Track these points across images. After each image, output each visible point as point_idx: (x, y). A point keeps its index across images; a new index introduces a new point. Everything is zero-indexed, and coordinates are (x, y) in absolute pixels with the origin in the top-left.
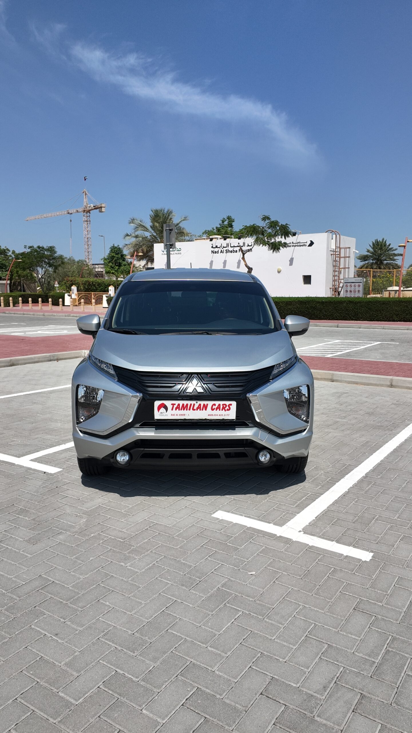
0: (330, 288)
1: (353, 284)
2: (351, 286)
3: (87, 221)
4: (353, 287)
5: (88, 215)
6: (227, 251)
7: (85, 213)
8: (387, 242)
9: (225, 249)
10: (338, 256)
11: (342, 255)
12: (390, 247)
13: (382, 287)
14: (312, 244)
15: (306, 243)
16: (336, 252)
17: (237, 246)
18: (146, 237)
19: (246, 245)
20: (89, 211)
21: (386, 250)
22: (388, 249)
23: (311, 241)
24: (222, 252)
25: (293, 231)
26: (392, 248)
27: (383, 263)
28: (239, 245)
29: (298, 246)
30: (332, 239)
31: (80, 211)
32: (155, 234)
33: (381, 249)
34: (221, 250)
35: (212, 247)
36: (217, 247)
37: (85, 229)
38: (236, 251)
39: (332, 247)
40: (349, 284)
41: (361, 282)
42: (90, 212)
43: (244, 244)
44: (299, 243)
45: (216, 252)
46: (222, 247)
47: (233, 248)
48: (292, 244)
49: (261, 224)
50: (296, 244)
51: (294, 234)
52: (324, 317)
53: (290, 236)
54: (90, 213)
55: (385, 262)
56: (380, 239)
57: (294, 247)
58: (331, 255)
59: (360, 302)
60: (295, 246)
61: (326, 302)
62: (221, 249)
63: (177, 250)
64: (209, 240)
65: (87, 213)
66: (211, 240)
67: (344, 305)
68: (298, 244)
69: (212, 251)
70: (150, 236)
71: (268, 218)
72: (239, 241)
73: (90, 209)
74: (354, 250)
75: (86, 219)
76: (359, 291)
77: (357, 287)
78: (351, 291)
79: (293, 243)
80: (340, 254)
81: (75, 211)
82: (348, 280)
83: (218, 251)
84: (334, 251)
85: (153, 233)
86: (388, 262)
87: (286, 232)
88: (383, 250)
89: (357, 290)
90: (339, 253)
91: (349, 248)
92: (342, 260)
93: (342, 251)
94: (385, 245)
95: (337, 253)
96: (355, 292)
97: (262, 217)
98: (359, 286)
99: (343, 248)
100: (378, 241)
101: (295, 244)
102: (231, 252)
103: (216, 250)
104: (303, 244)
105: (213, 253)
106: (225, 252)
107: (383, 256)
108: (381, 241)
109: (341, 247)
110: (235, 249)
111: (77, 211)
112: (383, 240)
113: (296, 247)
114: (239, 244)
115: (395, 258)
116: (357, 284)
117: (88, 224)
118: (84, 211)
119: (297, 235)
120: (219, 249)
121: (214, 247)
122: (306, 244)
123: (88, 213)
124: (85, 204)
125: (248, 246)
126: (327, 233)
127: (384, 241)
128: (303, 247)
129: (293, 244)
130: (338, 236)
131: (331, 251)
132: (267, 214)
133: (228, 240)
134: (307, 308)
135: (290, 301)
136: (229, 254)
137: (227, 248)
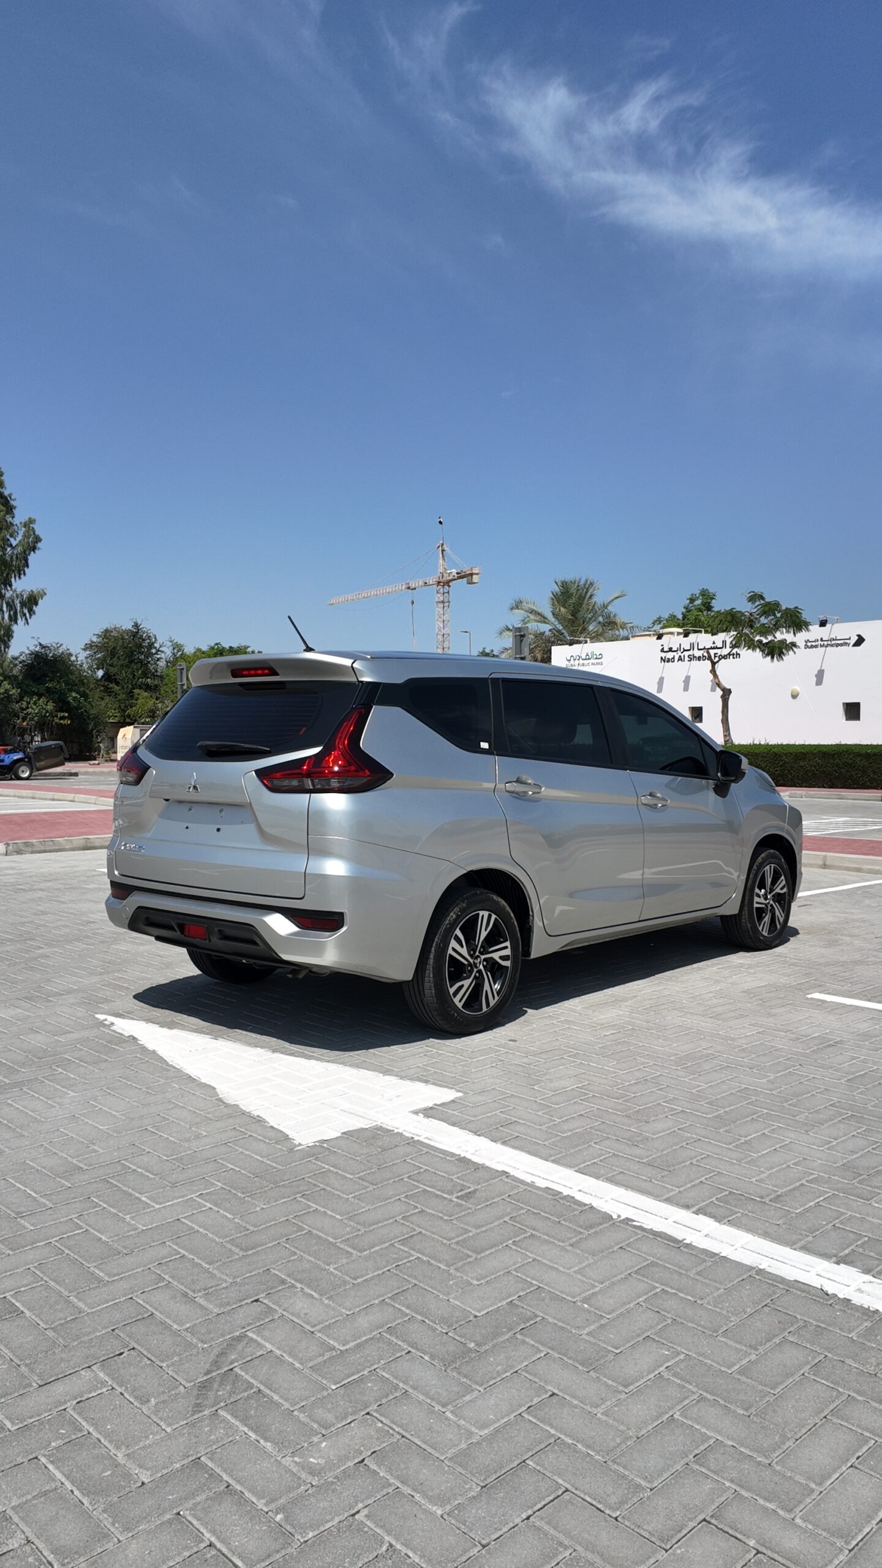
3: (443, 602)
5: (445, 591)
6: (692, 658)
7: (439, 587)
9: (686, 654)
14: (860, 641)
15: (850, 639)
17: (711, 648)
18: (543, 634)
20: (447, 583)
23: (859, 636)
24: (681, 660)
28: (715, 645)
29: (832, 646)
31: (431, 583)
32: (561, 628)
34: (680, 656)
35: (662, 651)
36: (670, 650)
37: (440, 617)
38: (703, 659)
42: (450, 584)
43: (724, 642)
44: (834, 640)
45: (668, 661)
46: (682, 650)
47: (699, 652)
48: (820, 642)
50: (829, 643)
51: (823, 624)
54: (449, 586)
57: (824, 648)
60: (828, 645)
62: (680, 653)
63: (595, 657)
64: (656, 637)
65: (443, 586)
66: (660, 637)
68: (833, 642)
69: (662, 658)
70: (550, 630)
72: (715, 638)
73: (450, 578)
75: (442, 599)
79: (822, 640)
81: (420, 584)
83: (674, 658)
85: (558, 626)
87: (795, 621)
101: (826, 643)
102: (698, 658)
103: (670, 655)
104: (842, 642)
105: (664, 661)
106: (687, 659)
111: (426, 583)
113: (829, 648)
114: (714, 643)
117: (445, 608)
118: (439, 582)
119: (830, 625)
120: (675, 653)
121: (665, 650)
122: (848, 641)
123: (446, 587)
124: (441, 570)
128: (843, 647)
129: (822, 643)
133: (693, 637)
134: (838, 765)
135: (803, 753)
136: (695, 663)
137: (691, 653)
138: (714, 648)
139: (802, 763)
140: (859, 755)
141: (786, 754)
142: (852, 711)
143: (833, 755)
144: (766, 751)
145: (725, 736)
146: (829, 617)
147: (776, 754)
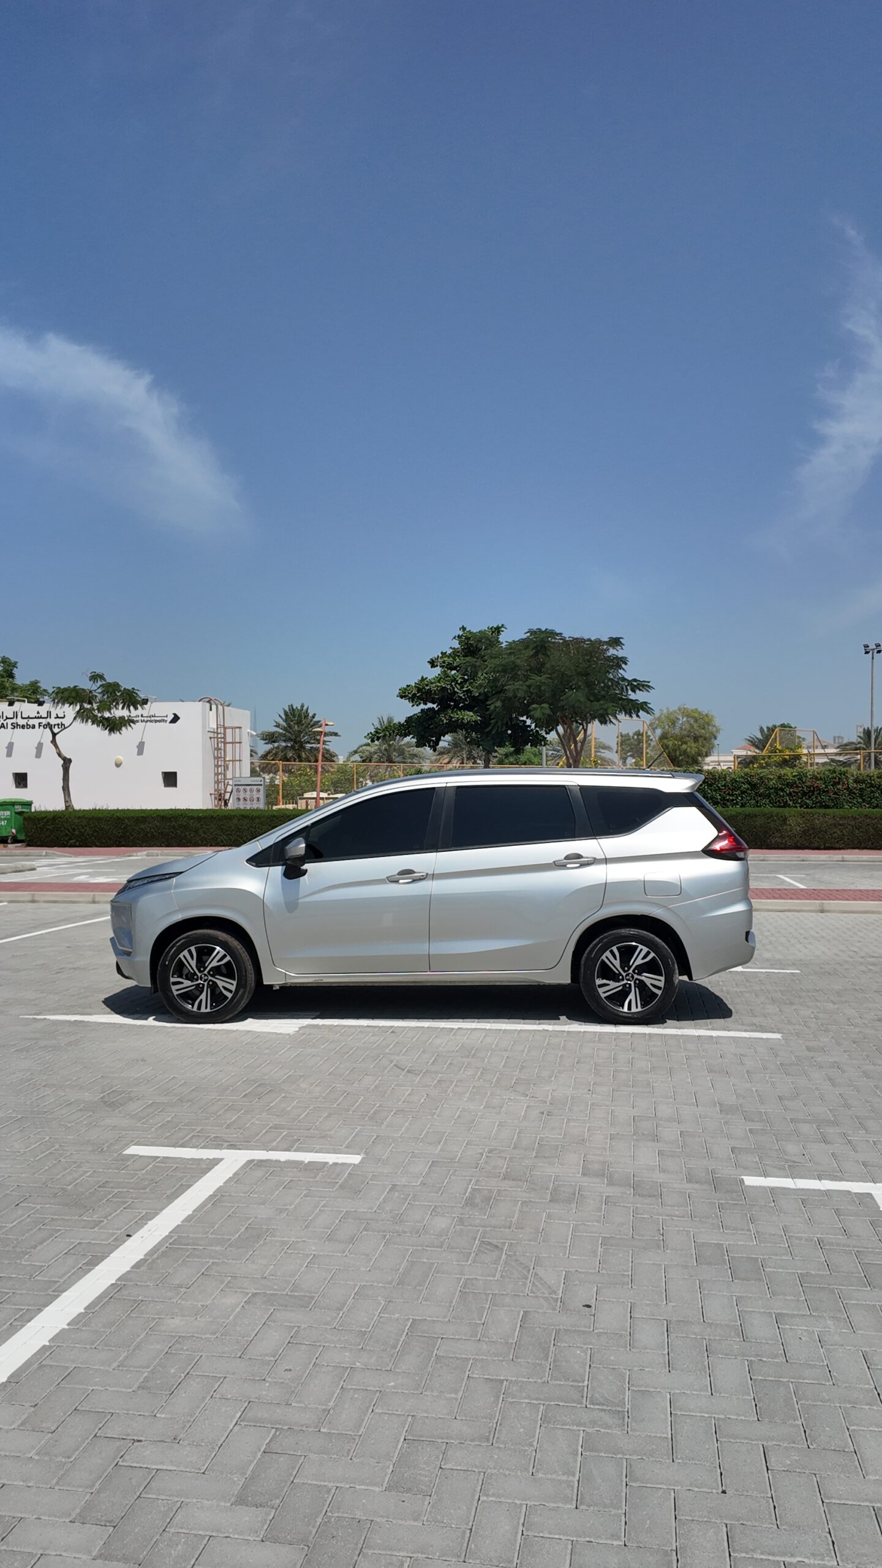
0: (211, 794)
1: (248, 788)
2: (245, 791)
4: (248, 793)
6: (15, 726)
8: (309, 711)
9: (10, 722)
10: (223, 740)
11: (229, 739)
12: (315, 720)
13: (299, 792)
14: (176, 719)
15: (167, 716)
16: (218, 733)
17: (36, 718)
19: (53, 715)
21: (309, 724)
22: (312, 723)
23: (175, 714)
24: (4, 727)
25: (143, 696)
26: (319, 721)
27: (304, 748)
28: (39, 715)
29: (151, 721)
30: (211, 710)
33: (299, 723)
34: (4, 724)
38: (34, 727)
39: (211, 726)
40: (241, 788)
41: (261, 785)
43: (49, 714)
44: (152, 716)
46: (5, 718)
47: (26, 720)
48: (140, 718)
49: (86, 685)
50: (149, 719)
51: (145, 702)
52: (202, 842)
53: (139, 706)
55: (308, 746)
56: (297, 706)
57: (144, 723)
58: (211, 738)
59: (258, 817)
60: (147, 722)
61: (205, 818)
67: (235, 821)
68: (152, 719)
71: (101, 677)
72: (40, 708)
74: (249, 731)
76: (258, 799)
77: (255, 792)
78: (245, 799)
79: (142, 716)
80: (224, 738)
82: (239, 781)
84: (214, 732)
86: (314, 745)
87: (131, 699)
88: (302, 725)
89: (255, 797)
90: (223, 736)
91: (240, 728)
92: (229, 747)
93: (229, 732)
94: (306, 716)
95: (219, 736)
96: (252, 800)
97: (90, 675)
98: (258, 791)
99: (229, 728)
100: (294, 708)
101: (146, 719)
102: (23, 727)
104: (160, 719)
106: (10, 726)
107: (304, 736)
108: (299, 708)
109: (226, 726)
110: (31, 722)
112: (302, 706)
113: (149, 723)
114: (38, 713)
115: (323, 738)
116: (255, 787)
119: (149, 703)
122: (165, 719)
125: (57, 717)
126: (201, 703)
127: (305, 708)
128: (162, 723)
129: (143, 719)
130: (220, 707)
131: (209, 732)
132: (99, 671)
133: (16, 706)
134: (174, 827)
135: (142, 817)
136: (18, 731)
137: (14, 721)
138: (38, 718)
139: (142, 826)
140: (192, 818)
141: (128, 818)
142: (170, 779)
143: (170, 819)
144: (109, 816)
145: (66, 802)
146: (149, 697)
147: (119, 818)
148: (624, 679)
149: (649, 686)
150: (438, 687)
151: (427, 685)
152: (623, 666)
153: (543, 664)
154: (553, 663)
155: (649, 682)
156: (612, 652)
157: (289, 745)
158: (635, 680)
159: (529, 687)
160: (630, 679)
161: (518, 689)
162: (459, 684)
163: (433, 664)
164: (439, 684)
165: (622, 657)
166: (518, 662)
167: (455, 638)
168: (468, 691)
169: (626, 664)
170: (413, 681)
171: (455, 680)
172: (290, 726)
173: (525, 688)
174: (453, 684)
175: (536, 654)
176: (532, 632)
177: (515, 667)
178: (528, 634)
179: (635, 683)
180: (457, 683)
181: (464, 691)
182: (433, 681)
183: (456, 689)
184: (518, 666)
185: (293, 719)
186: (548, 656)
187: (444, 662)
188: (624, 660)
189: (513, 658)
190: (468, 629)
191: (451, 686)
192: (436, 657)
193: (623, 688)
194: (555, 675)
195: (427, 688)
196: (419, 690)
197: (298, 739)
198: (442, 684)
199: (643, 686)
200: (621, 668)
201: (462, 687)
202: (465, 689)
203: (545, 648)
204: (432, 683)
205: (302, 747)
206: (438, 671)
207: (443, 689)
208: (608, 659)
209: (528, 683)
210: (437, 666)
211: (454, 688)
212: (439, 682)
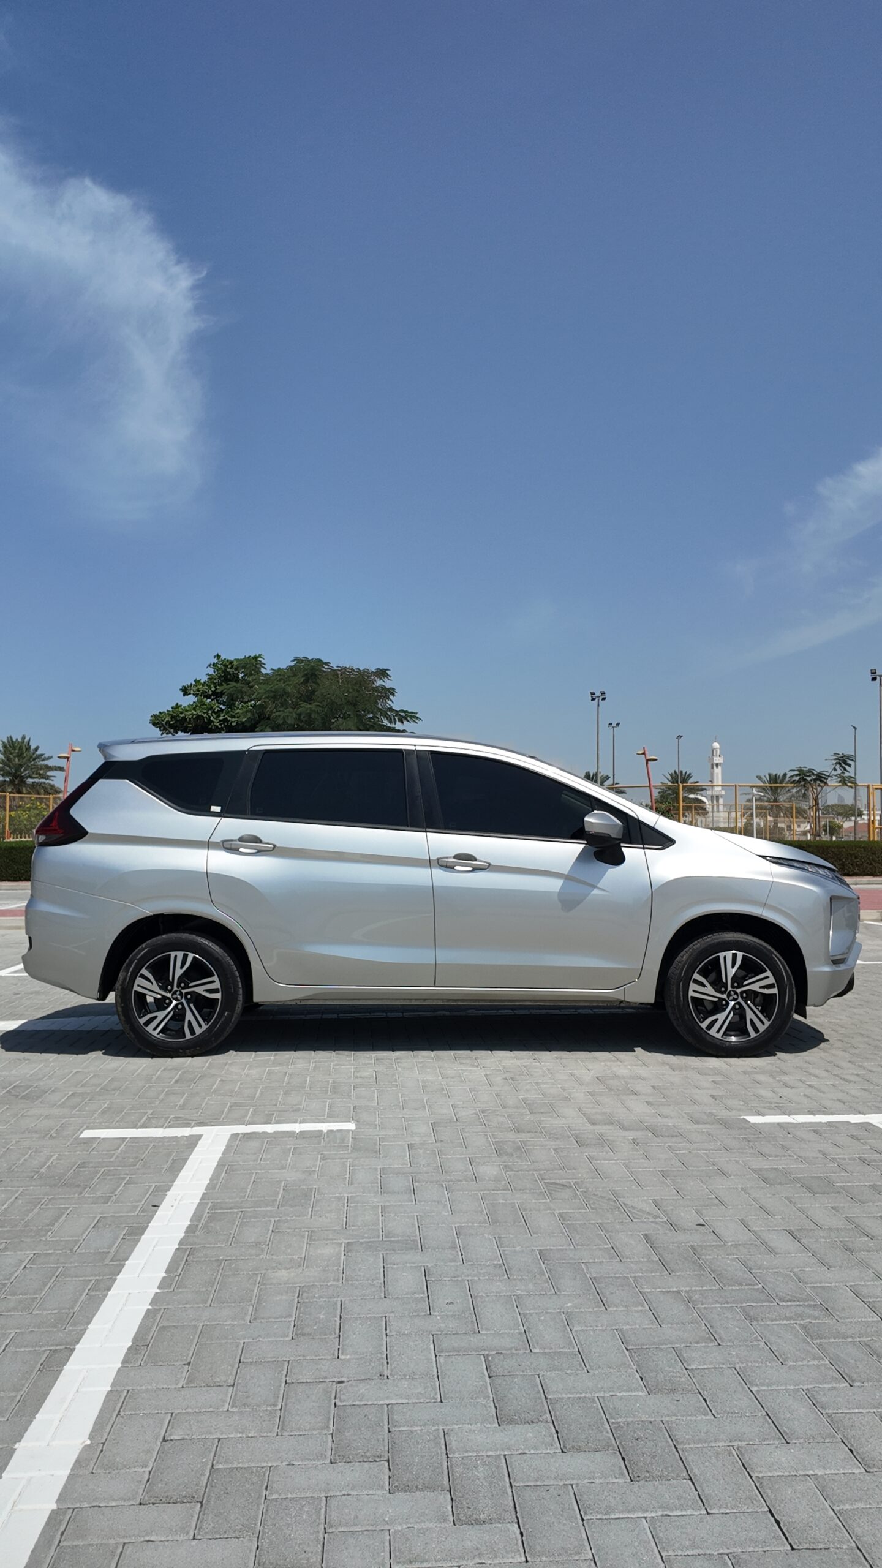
8: (31, 743)
12: (38, 752)
21: (31, 757)
22: (34, 756)
26: (42, 755)
27: (25, 783)
33: (20, 756)
55: (30, 781)
56: (17, 737)
86: (36, 780)
88: (24, 758)
94: (28, 748)
100: (14, 739)
107: (25, 770)
108: (20, 740)
112: (24, 738)
115: (49, 773)
127: (26, 740)
148: (391, 710)
149: (418, 718)
150: (193, 715)
151: (182, 713)
152: (391, 697)
153: (313, 692)
154: (323, 691)
155: (416, 713)
156: (379, 683)
157: (8, 780)
158: (402, 711)
159: (300, 715)
160: (398, 710)
161: (288, 716)
162: (215, 713)
163: (185, 691)
164: (194, 712)
165: (390, 688)
166: (289, 689)
167: (209, 666)
168: (225, 720)
169: (393, 695)
170: (166, 707)
171: (211, 708)
172: (9, 759)
173: (295, 716)
174: (210, 712)
175: (306, 681)
176: (297, 660)
177: (285, 693)
178: (295, 662)
179: (402, 714)
180: (214, 712)
181: (220, 721)
182: (188, 709)
183: (212, 718)
184: (289, 693)
185: (13, 751)
186: (318, 684)
187: (198, 690)
188: (392, 691)
189: (282, 684)
190: (223, 657)
191: (208, 714)
192: (189, 684)
193: (391, 719)
194: (324, 703)
195: (182, 716)
196: (173, 717)
197: (19, 773)
198: (198, 712)
199: (411, 717)
200: (389, 699)
201: (219, 716)
202: (221, 718)
203: (316, 675)
204: (187, 711)
205: (22, 781)
206: (191, 699)
207: (199, 717)
208: (376, 689)
209: (299, 711)
210: (190, 694)
211: (210, 717)
212: (194, 709)
